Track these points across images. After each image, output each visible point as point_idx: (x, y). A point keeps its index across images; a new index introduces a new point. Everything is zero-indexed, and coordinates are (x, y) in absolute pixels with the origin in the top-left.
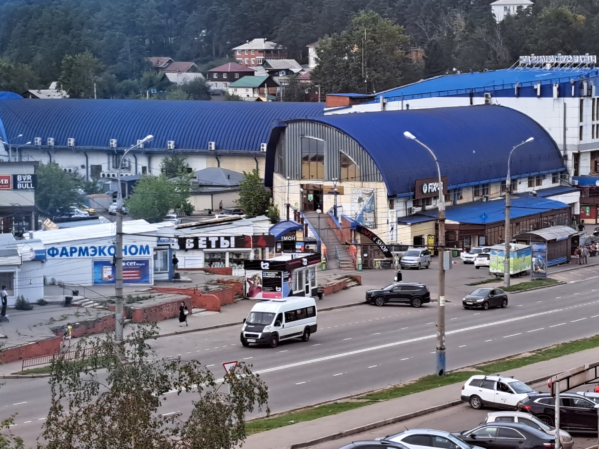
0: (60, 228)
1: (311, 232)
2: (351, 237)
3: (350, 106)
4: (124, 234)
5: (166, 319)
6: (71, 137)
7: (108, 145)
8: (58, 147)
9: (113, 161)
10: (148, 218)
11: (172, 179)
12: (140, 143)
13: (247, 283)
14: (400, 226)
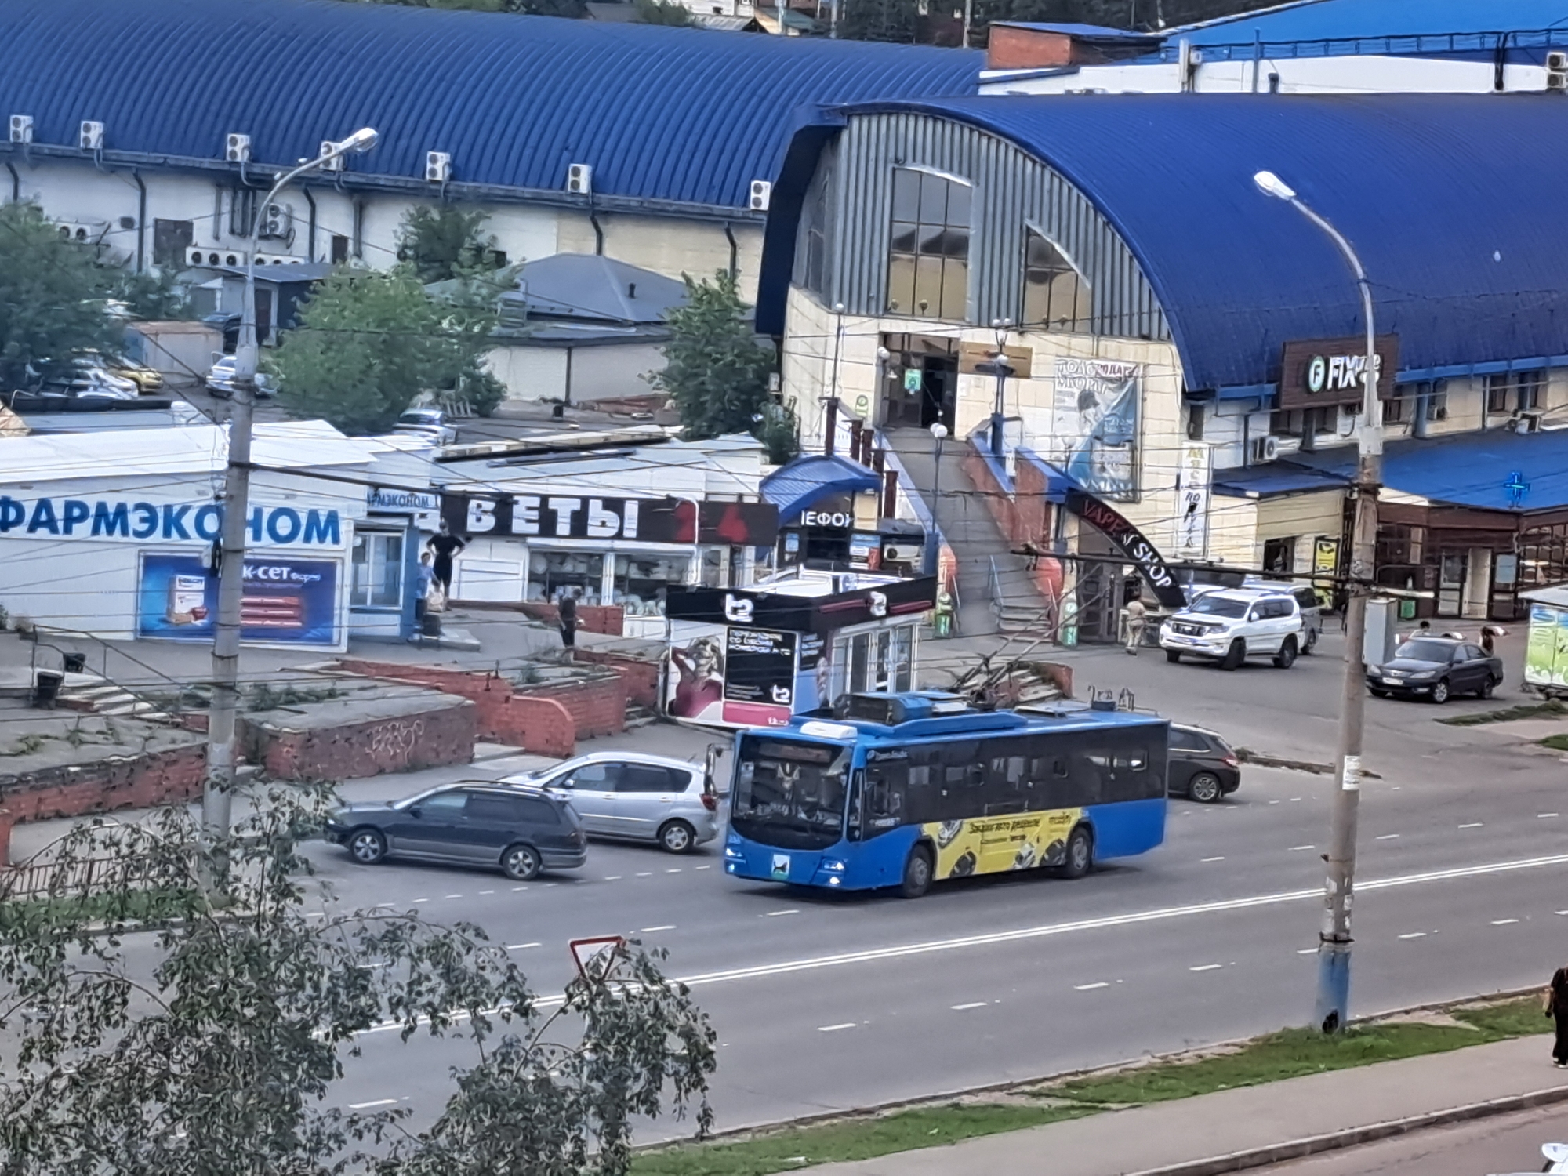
0: (34, 432)
1: (905, 499)
2: (1047, 527)
3: (1071, 68)
4: (255, 467)
5: (381, 771)
6: (92, 118)
7: (218, 151)
8: (46, 148)
9: (233, 212)
10: (341, 419)
11: (434, 289)
12: (332, 153)
13: (673, 667)
14: (1219, 502)
